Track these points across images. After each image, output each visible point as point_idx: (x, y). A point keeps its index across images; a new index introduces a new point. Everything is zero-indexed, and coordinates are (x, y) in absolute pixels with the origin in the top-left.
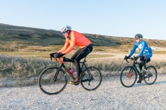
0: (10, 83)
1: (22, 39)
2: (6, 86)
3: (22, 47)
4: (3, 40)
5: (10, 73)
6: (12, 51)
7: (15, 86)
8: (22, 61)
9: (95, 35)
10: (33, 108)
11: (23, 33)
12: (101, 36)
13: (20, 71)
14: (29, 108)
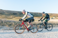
0: (11, 29)
1: (14, 15)
2: (10, 30)
3: (14, 17)
4: (9, 15)
5: (11, 26)
6: (11, 19)
7: (12, 30)
8: (14, 22)
9: (38, 13)
10: (18, 37)
11: (14, 13)
12: (40, 13)
13: (14, 25)
14: (17, 37)
